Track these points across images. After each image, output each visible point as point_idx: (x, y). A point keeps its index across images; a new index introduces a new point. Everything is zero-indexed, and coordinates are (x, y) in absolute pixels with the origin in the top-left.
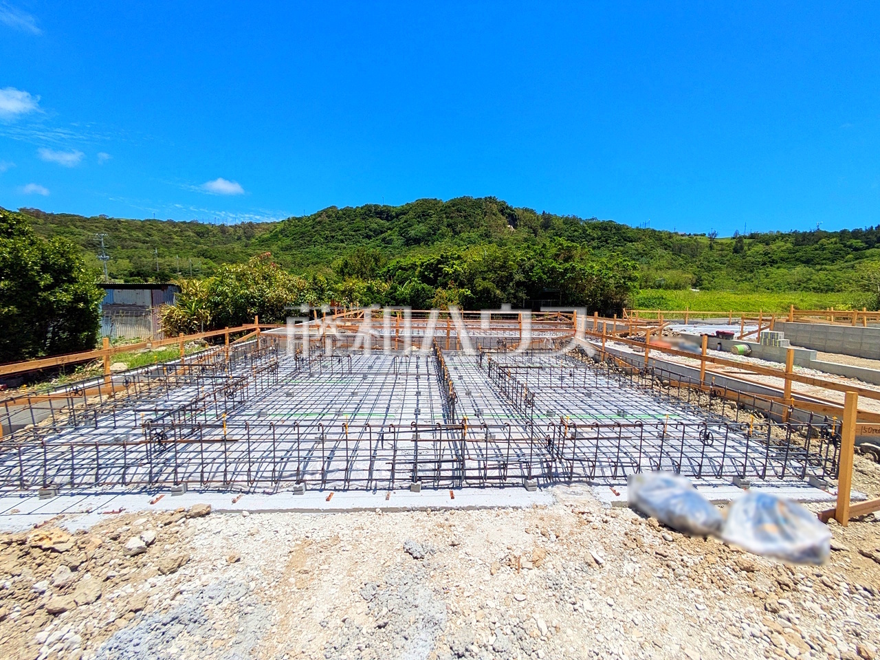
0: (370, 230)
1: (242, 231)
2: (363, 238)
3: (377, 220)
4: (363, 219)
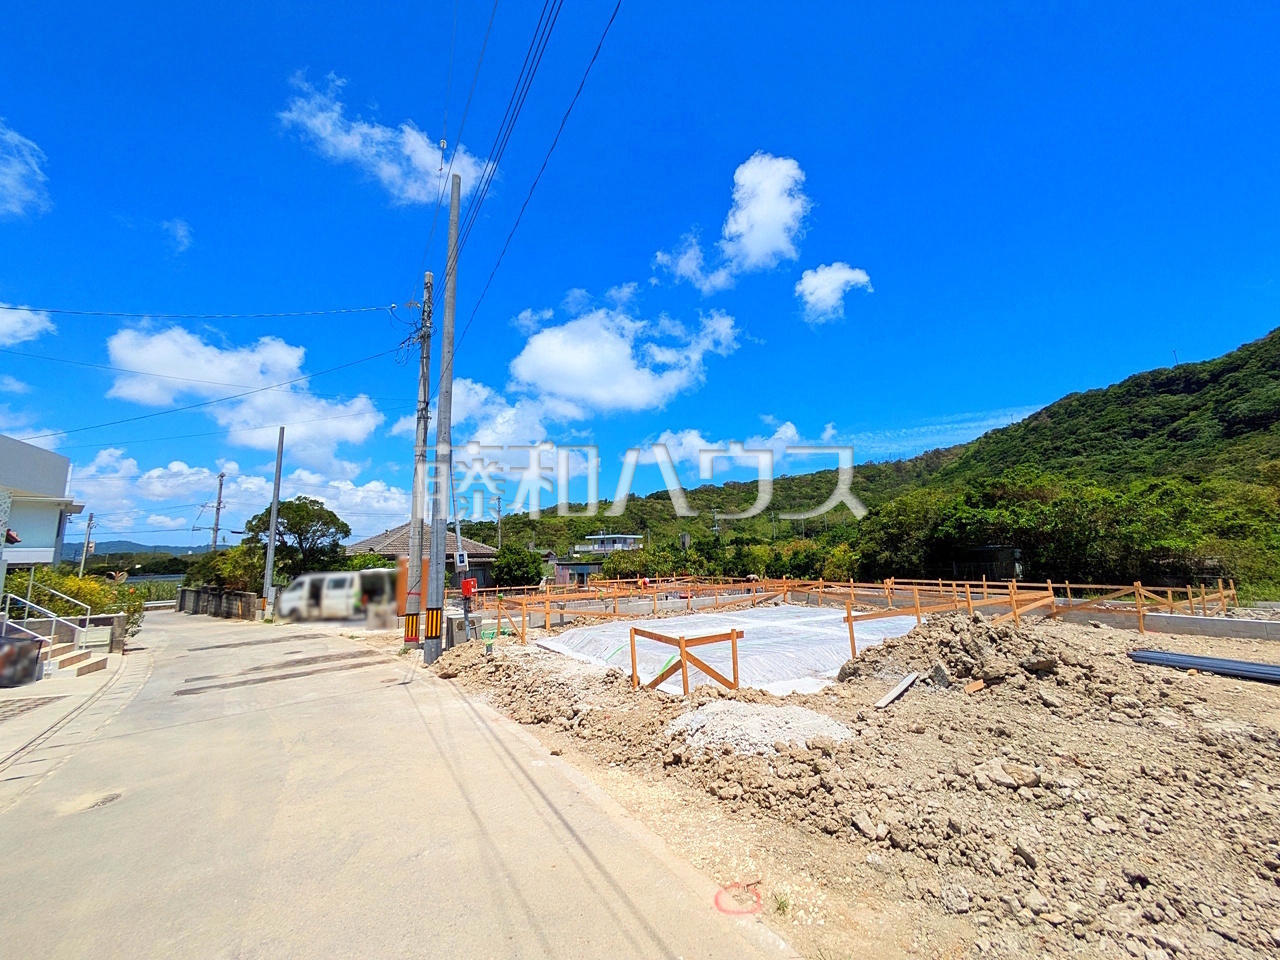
1: (924, 465)
3: (1158, 400)
4: (1124, 404)
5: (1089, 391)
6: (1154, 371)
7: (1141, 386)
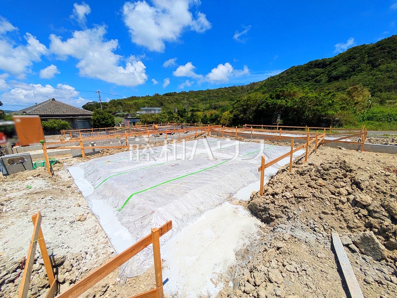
0: (309, 76)
2: (304, 82)
3: (315, 70)
4: (306, 70)
5: (298, 65)
6: (316, 60)
7: (311, 65)
